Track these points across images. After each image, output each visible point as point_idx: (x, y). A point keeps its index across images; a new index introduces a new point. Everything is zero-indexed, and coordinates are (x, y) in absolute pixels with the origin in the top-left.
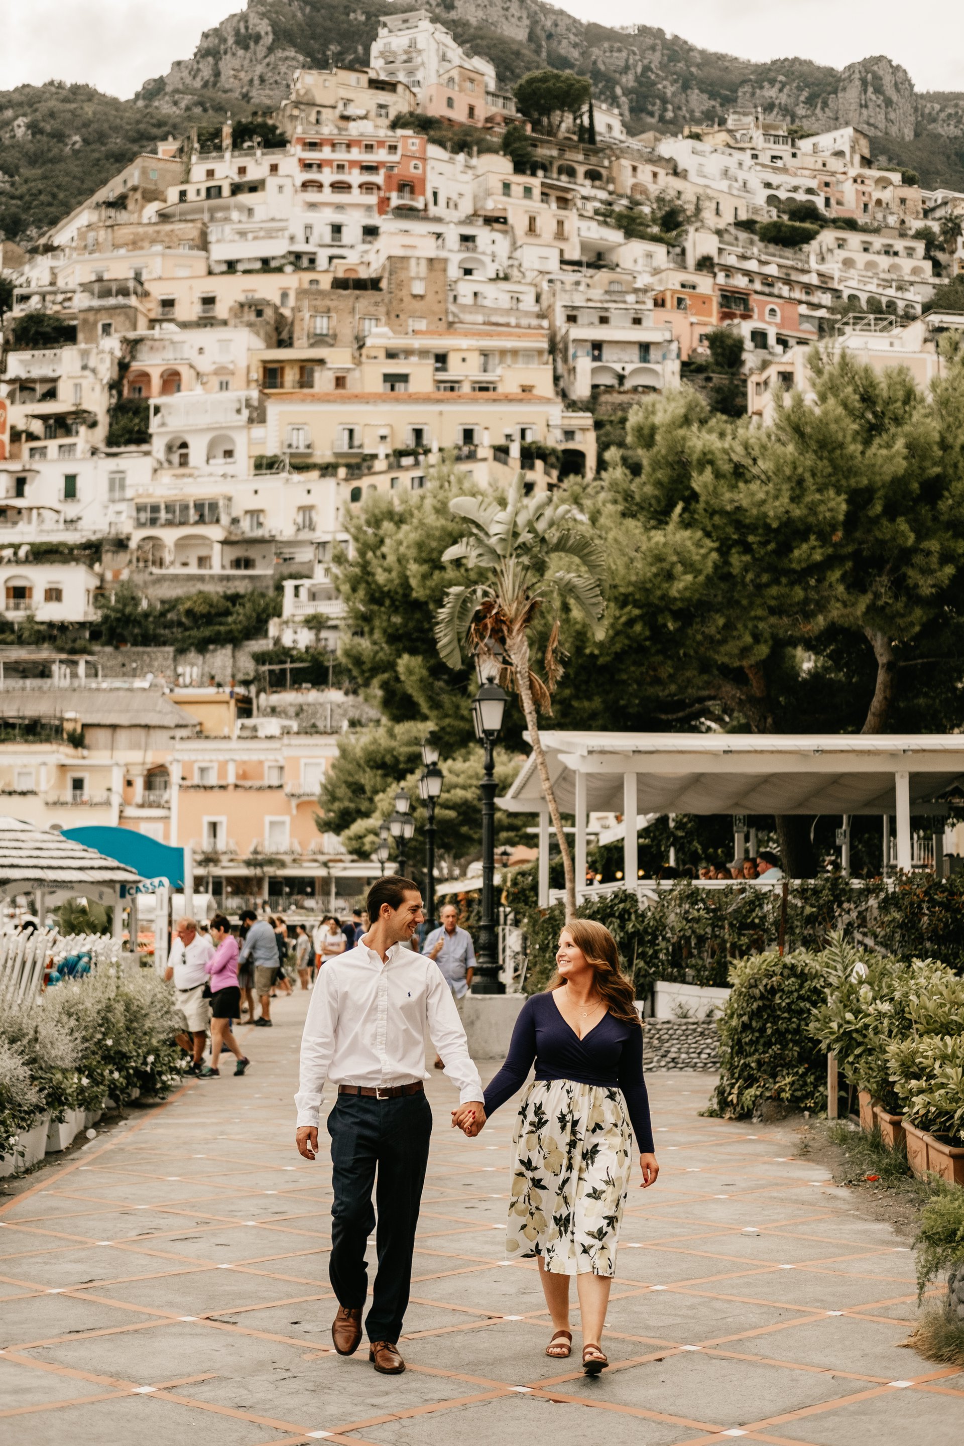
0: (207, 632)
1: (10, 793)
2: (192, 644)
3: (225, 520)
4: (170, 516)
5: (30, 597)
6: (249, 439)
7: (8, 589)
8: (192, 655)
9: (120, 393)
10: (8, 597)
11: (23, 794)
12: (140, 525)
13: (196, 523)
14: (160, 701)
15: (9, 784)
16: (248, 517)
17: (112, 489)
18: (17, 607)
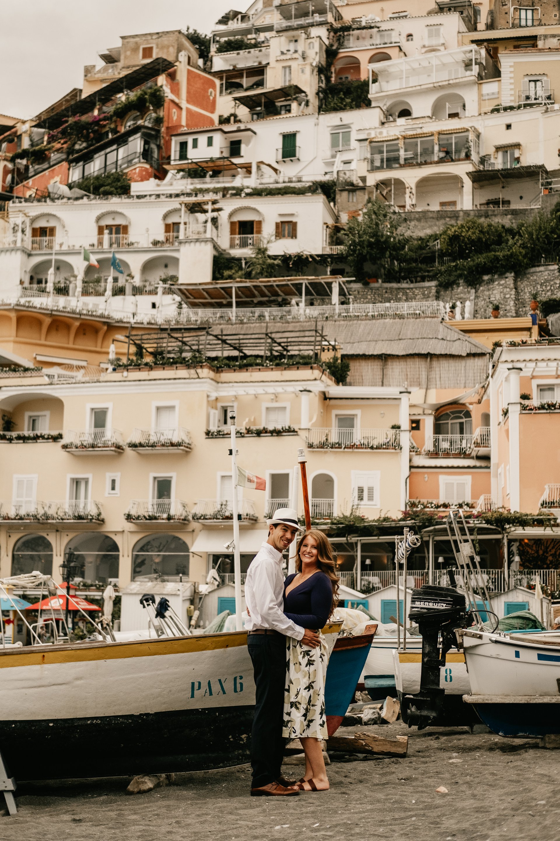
0: (481, 259)
1: (259, 433)
2: (460, 276)
3: (474, 157)
4: (410, 154)
5: (259, 232)
6: (480, 95)
7: (232, 224)
8: (461, 289)
9: (328, 79)
10: (232, 232)
11: (277, 433)
12: (373, 169)
13: (441, 161)
14: (441, 327)
15: (254, 423)
16: (500, 155)
17: (335, 143)
18: (244, 244)
